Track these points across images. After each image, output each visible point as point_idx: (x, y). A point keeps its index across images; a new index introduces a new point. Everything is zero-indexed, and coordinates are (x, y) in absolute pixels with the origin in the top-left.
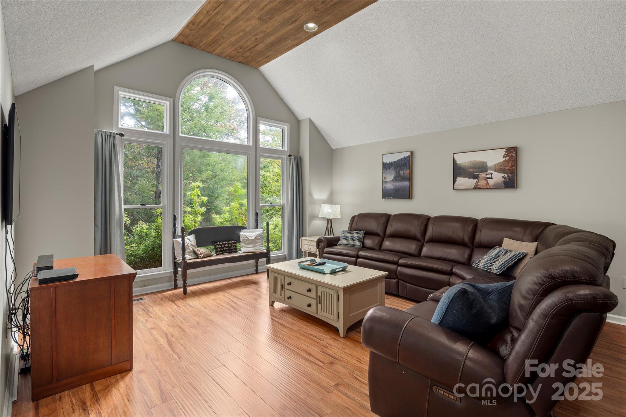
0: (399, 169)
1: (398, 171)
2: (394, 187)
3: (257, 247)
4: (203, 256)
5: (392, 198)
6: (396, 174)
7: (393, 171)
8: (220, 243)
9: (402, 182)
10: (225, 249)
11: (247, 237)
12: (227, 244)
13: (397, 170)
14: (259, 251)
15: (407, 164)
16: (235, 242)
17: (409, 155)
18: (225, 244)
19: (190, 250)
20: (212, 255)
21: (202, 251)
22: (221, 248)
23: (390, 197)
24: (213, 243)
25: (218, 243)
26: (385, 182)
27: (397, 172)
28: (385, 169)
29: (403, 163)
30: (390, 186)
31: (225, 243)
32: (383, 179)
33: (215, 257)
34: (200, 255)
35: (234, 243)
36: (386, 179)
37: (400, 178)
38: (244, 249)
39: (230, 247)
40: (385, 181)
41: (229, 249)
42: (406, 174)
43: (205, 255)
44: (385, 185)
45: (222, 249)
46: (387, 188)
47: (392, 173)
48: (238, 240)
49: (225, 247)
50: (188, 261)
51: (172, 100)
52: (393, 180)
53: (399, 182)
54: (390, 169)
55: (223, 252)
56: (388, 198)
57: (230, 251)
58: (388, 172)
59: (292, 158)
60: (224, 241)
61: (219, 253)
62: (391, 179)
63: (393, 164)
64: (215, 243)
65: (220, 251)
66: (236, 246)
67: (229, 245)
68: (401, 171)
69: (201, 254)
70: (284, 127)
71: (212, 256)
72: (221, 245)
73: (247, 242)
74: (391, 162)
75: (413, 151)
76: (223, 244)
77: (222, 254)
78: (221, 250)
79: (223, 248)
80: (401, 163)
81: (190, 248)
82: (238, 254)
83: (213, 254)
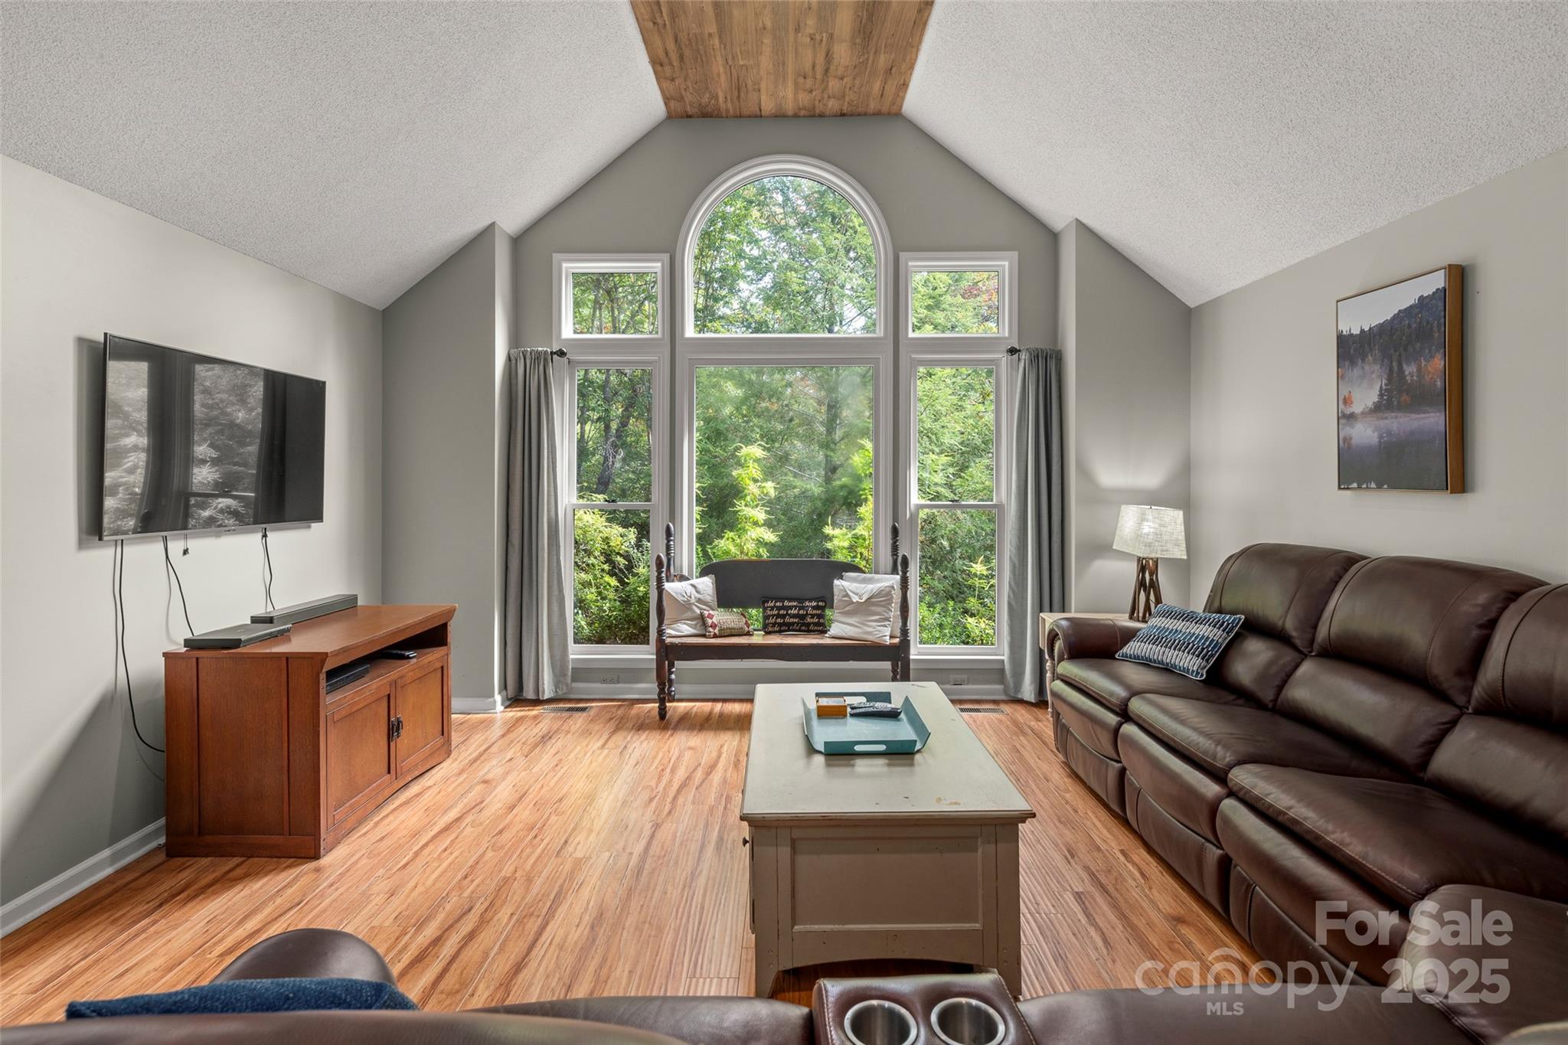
0: (1400, 355)
1: (1395, 364)
2: (1381, 437)
3: (870, 626)
4: (716, 631)
5: (1373, 485)
6: (1390, 379)
7: (1377, 367)
8: (778, 604)
9: (1414, 416)
10: (788, 620)
11: (847, 595)
12: (796, 607)
13: (1391, 362)
14: (870, 638)
15: (1435, 329)
16: (821, 604)
17: (1441, 285)
18: (790, 608)
19: (695, 612)
20: (749, 632)
21: (722, 617)
22: (778, 616)
23: (1368, 481)
24: (762, 602)
25: (772, 604)
26: (1346, 418)
27: (1391, 370)
28: (1347, 363)
29: (1414, 326)
30: (1365, 433)
31: (790, 604)
32: (1341, 406)
33: (758, 638)
34: (711, 629)
35: (817, 608)
36: (1352, 403)
37: (1404, 397)
38: (841, 628)
39: (803, 617)
40: (1348, 411)
41: (798, 624)
42: (1427, 378)
43: (724, 629)
44: (1347, 431)
45: (779, 620)
46: (1353, 442)
47: (1374, 376)
48: (826, 600)
49: (789, 615)
50: (668, 640)
51: (666, 257)
52: (1377, 408)
53: (1400, 415)
54: (1363, 360)
55: (783, 628)
56: (1359, 487)
57: (803, 628)
58: (1357, 372)
59: (1024, 356)
60: (790, 600)
61: (770, 629)
62: (1370, 404)
63: (1375, 336)
64: (764, 602)
65: (774, 625)
66: (820, 616)
67: (801, 612)
68: (1408, 364)
69: (714, 626)
70: (1001, 266)
71: (748, 634)
72: (779, 609)
73: (847, 609)
74: (1367, 329)
75: (1463, 264)
76: (783, 608)
77: (780, 632)
78: (776, 623)
79: (783, 616)
80: (1409, 326)
81: (694, 607)
82: (826, 640)
83: (755, 630)
